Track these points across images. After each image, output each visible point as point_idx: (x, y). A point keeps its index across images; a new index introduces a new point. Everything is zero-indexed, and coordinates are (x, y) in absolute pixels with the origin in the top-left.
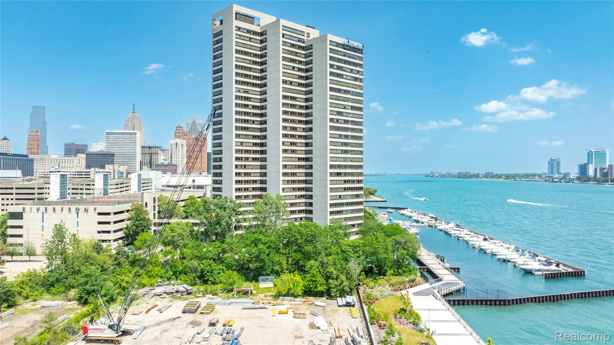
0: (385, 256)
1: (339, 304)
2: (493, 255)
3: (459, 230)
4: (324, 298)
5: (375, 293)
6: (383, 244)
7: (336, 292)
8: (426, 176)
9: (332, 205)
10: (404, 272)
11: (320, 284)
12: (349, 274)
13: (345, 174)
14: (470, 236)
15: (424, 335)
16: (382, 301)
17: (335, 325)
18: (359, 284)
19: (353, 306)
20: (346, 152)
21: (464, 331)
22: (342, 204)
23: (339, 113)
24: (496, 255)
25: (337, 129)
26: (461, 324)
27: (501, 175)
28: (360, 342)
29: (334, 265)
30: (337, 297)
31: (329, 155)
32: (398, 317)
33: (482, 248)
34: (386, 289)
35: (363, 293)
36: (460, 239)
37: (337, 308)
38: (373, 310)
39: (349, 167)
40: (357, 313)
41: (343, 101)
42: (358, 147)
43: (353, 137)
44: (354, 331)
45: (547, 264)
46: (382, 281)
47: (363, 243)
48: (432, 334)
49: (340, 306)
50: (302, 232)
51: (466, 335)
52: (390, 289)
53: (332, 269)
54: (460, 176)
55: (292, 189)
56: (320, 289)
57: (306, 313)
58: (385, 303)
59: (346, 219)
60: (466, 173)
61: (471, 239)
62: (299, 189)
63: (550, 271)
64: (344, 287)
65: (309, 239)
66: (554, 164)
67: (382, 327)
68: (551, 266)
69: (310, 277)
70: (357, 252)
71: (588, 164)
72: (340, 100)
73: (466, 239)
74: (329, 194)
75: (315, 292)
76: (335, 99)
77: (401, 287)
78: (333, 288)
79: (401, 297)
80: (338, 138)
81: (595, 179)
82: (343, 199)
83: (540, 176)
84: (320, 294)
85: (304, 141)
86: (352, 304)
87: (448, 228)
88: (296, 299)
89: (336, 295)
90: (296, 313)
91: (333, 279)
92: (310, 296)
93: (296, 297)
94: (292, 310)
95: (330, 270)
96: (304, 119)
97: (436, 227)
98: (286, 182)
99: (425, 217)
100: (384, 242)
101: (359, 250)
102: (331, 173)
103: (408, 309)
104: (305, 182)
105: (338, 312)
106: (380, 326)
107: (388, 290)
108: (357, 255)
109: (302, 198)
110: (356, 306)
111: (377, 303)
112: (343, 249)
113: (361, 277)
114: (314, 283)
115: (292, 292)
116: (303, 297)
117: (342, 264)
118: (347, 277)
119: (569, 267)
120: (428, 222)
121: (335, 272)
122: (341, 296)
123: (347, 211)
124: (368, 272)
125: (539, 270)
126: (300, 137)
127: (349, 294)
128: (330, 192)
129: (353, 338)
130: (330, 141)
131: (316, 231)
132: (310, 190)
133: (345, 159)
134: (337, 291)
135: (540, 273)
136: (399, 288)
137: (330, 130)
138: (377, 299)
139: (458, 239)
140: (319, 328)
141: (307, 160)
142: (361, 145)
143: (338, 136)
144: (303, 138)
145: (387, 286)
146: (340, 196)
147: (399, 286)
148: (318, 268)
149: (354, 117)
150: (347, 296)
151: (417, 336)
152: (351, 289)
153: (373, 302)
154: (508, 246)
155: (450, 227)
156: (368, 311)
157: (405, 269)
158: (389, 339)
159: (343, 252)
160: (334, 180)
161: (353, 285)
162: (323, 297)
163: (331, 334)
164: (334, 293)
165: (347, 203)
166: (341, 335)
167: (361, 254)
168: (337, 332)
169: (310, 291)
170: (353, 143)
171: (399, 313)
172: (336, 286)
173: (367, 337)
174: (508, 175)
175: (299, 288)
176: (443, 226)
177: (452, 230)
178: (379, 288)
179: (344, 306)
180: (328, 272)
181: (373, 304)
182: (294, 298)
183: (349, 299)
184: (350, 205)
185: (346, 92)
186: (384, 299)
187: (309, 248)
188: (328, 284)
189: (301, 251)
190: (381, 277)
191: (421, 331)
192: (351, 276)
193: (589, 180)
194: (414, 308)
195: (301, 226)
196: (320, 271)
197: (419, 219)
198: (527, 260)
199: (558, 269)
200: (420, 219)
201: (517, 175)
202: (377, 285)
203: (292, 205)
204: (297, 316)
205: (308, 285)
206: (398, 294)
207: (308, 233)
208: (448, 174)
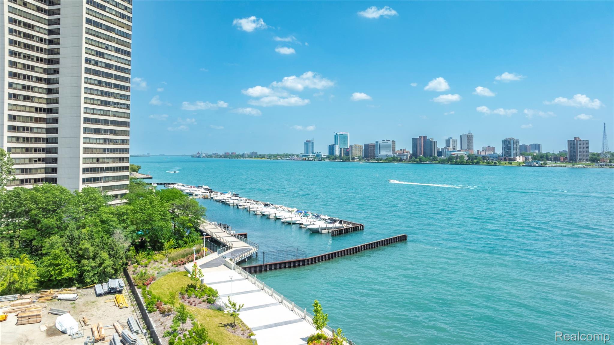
0: (162, 223)
1: (98, 293)
2: (278, 219)
3: (237, 199)
4: (74, 288)
5: (151, 270)
6: (159, 209)
7: (93, 276)
8: (192, 156)
9: (85, 170)
10: (186, 243)
11: (67, 268)
12: (113, 249)
13: (106, 132)
14: (250, 204)
15: (224, 314)
16: (160, 281)
17: (93, 323)
18: (127, 264)
19: (120, 292)
20: (107, 103)
21: (271, 300)
22: (101, 170)
23: (99, 54)
24: (280, 219)
25: (96, 73)
26: (267, 292)
27: (265, 155)
28: (135, 341)
29: (89, 239)
30: (94, 283)
31: (83, 105)
32: (186, 296)
33: (264, 213)
34: (165, 264)
35: (134, 274)
36: (240, 207)
37: (94, 298)
38: (150, 293)
39: (111, 123)
40: (127, 301)
41: (104, 39)
42: (124, 99)
43: (117, 86)
44: (123, 326)
45: (331, 222)
46: (158, 256)
47: (133, 210)
48: (238, 310)
49: (100, 295)
50: (38, 198)
51: (275, 304)
52: (170, 264)
53: (87, 245)
54: (226, 156)
55: (24, 150)
56: (66, 275)
57: (41, 313)
58: (166, 282)
59: (105, 188)
60: (232, 153)
61: (251, 206)
62: (36, 150)
63: (335, 228)
64: (105, 268)
65: (49, 207)
66: (309, 145)
67: (166, 313)
68: (335, 224)
69: (49, 260)
70: (123, 221)
71: (335, 144)
72: (101, 38)
73: (246, 207)
74: (82, 156)
75: (59, 281)
76: (94, 35)
77: (184, 260)
78: (88, 271)
79: (185, 272)
80: (96, 85)
81: (340, 158)
82: (101, 163)
83: (298, 156)
84: (68, 283)
85: (45, 86)
86: (118, 290)
87: (225, 198)
88: (24, 296)
89: (92, 281)
90: (21, 317)
91: (88, 259)
92: (48, 288)
93: (24, 293)
94: (15, 314)
95: (83, 247)
96: (45, 56)
97: (212, 198)
98: (14, 140)
99: (199, 189)
100: (160, 207)
101: (127, 218)
102: (85, 129)
103: (198, 285)
104: (47, 141)
105: (96, 304)
106: (163, 313)
107: (167, 266)
108: (125, 225)
109: (41, 162)
110: (123, 292)
111: (153, 283)
112: (104, 218)
113: (130, 253)
114: (57, 268)
115: (17, 286)
116: (37, 291)
117: (102, 237)
118: (110, 255)
119: (348, 223)
120: (202, 195)
121: (91, 249)
122: (100, 282)
123: (107, 179)
124: (140, 247)
125: (325, 229)
126: (39, 80)
127: (113, 277)
128: (84, 153)
129: (123, 337)
130: (85, 88)
131: (63, 196)
132: (53, 151)
133: (106, 113)
134: (95, 274)
135: (326, 231)
136: (182, 261)
137: (86, 73)
138: (154, 279)
139: (238, 208)
140: (63, 332)
141: (49, 111)
142: (127, 98)
143: (96, 82)
144: (43, 82)
145: (166, 262)
146: (98, 159)
147: (182, 259)
148: (63, 246)
149: (119, 62)
150: (110, 280)
151: (217, 317)
152: (116, 271)
153: (148, 282)
154: (290, 209)
155: (227, 197)
156: (143, 295)
157: (187, 239)
158: (178, 328)
159: (103, 222)
160: (89, 138)
161: (118, 265)
162: (71, 287)
163: (85, 337)
164: (90, 278)
165: (108, 168)
166: (104, 336)
167: (129, 223)
168: (96, 333)
169: (49, 280)
170: (116, 93)
171: (187, 291)
172: (93, 268)
173: (144, 331)
174: (270, 156)
175: (31, 279)
176: (220, 197)
177: (230, 200)
178: (155, 265)
179: (106, 294)
180: (81, 249)
181: (149, 286)
182: (21, 295)
183: (113, 283)
184: (111, 170)
185: (108, 29)
186: (163, 278)
187: (49, 221)
188: (79, 266)
189: (35, 227)
190: (157, 252)
191: (220, 309)
192: (116, 252)
193: (335, 158)
194: (205, 282)
195: (36, 190)
196: (67, 250)
197: (191, 192)
198: (312, 220)
199: (341, 225)
200: (194, 191)
201: (278, 155)
202: (152, 262)
203: (23, 171)
204: (24, 321)
205: (45, 272)
206: (181, 268)
207: (48, 199)
208: (215, 154)
